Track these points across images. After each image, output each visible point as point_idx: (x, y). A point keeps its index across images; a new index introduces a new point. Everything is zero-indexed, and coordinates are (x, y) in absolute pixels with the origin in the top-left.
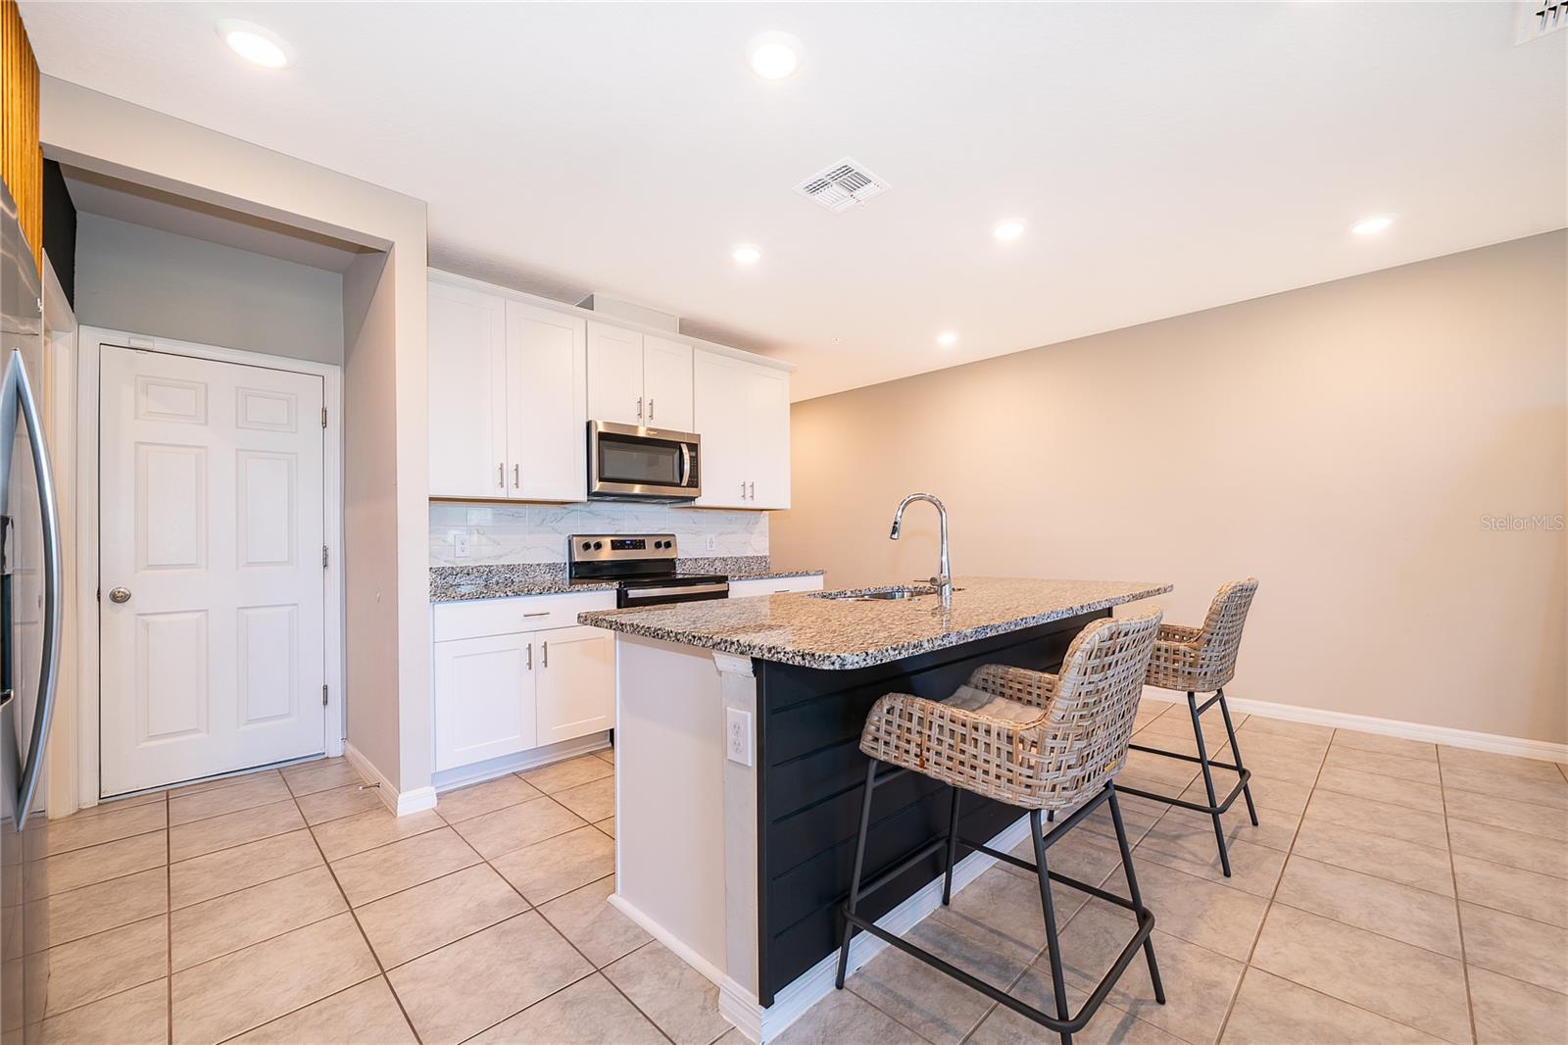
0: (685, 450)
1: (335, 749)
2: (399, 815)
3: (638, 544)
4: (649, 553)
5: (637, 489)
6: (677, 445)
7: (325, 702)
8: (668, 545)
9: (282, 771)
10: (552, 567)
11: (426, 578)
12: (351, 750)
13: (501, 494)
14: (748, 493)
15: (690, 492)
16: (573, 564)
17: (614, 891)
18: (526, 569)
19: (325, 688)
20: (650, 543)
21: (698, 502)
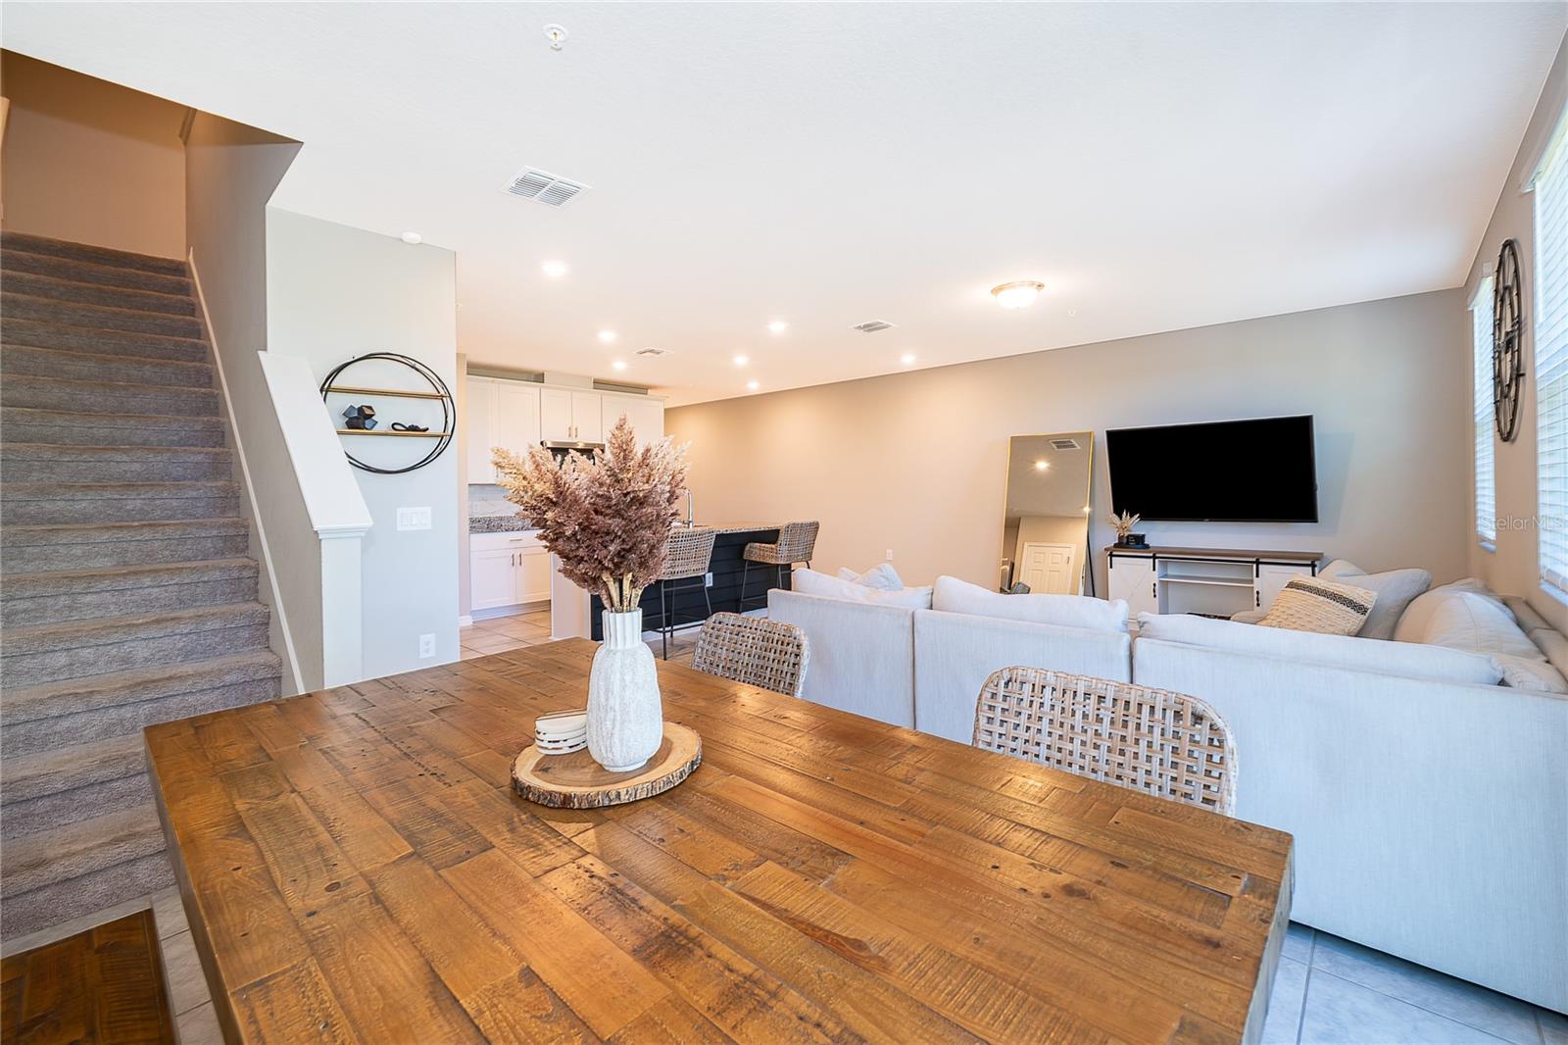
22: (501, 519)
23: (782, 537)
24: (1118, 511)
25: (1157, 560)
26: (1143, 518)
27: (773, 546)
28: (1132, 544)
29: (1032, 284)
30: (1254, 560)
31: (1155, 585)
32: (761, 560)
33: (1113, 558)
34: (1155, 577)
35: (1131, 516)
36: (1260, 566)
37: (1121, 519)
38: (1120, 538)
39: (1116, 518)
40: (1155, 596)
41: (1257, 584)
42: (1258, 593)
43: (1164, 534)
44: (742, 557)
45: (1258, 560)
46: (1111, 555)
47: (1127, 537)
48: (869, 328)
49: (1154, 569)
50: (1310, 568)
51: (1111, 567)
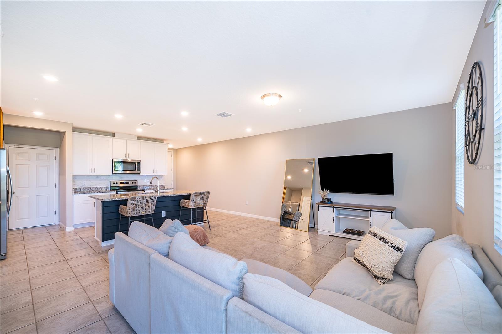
0: (136, 163)
1: (57, 223)
2: (66, 231)
3: (128, 183)
4: (130, 184)
5: (128, 172)
6: (135, 163)
7: (55, 214)
8: (135, 183)
9: (46, 227)
10: (106, 188)
11: (72, 190)
12: (61, 223)
13: (91, 174)
14: (155, 172)
15: (138, 172)
16: (111, 187)
17: (95, 236)
18: (99, 188)
19: (55, 211)
20: (130, 183)
21: (141, 174)
22: (96, 188)
23: (192, 198)
24: (322, 189)
25: (335, 208)
26: (331, 191)
27: (189, 201)
28: (327, 202)
29: (276, 94)
30: (370, 210)
31: (334, 218)
32: (185, 206)
33: (319, 207)
34: (334, 215)
35: (327, 191)
36: (372, 212)
37: (323, 192)
38: (323, 199)
39: (321, 191)
40: (334, 222)
41: (371, 219)
42: (371, 222)
43: (339, 198)
44: (179, 205)
45: (371, 210)
46: (319, 206)
47: (325, 199)
48: (223, 115)
49: (334, 212)
50: (390, 214)
51: (319, 210)
